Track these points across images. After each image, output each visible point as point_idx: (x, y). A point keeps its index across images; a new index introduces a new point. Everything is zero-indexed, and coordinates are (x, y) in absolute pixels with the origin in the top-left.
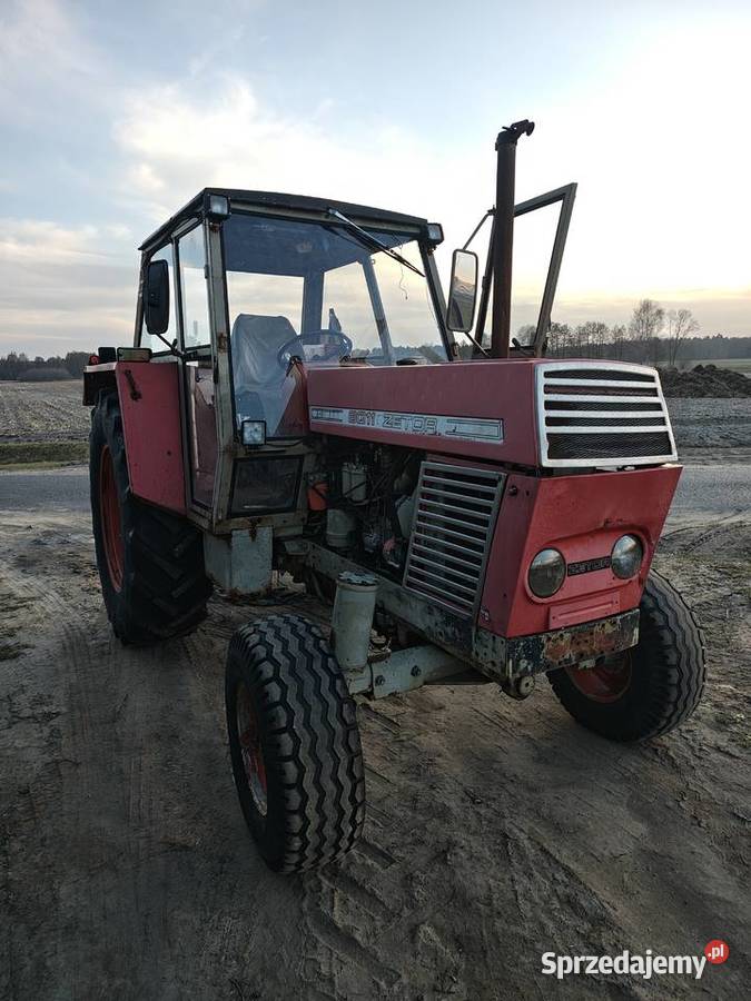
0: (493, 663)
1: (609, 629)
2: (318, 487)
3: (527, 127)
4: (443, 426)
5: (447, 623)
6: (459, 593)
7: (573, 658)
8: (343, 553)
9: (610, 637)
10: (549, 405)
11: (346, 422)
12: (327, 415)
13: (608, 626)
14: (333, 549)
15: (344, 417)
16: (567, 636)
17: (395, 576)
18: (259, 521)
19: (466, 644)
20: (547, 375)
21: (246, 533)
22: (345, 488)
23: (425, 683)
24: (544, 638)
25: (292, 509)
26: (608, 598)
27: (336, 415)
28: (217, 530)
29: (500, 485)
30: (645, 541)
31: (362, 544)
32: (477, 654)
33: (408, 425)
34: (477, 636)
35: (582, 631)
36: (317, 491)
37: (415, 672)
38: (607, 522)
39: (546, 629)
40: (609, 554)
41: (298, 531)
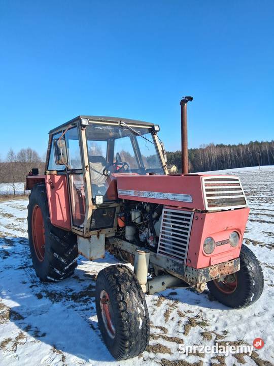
0: (193, 278)
1: (230, 265)
2: (122, 218)
3: (190, 99)
4: (170, 196)
5: (175, 265)
6: (178, 254)
7: (219, 275)
8: (132, 242)
9: (231, 267)
10: (207, 190)
11: (133, 195)
12: (125, 192)
13: (230, 263)
14: (128, 241)
15: (132, 193)
16: (217, 268)
17: (154, 250)
18: (100, 231)
19: (182, 272)
20: (206, 180)
21: (96, 236)
22: (133, 218)
23: (167, 288)
24: (210, 269)
25: (112, 227)
26: (229, 254)
27: (129, 193)
28: (86, 235)
29: (192, 216)
30: (240, 234)
31: (139, 239)
32: (187, 276)
33: (157, 196)
34: (187, 269)
35: (222, 265)
36: (122, 220)
37: (163, 284)
38: (227, 227)
39: (210, 265)
40: (228, 238)
41: (114, 234)
